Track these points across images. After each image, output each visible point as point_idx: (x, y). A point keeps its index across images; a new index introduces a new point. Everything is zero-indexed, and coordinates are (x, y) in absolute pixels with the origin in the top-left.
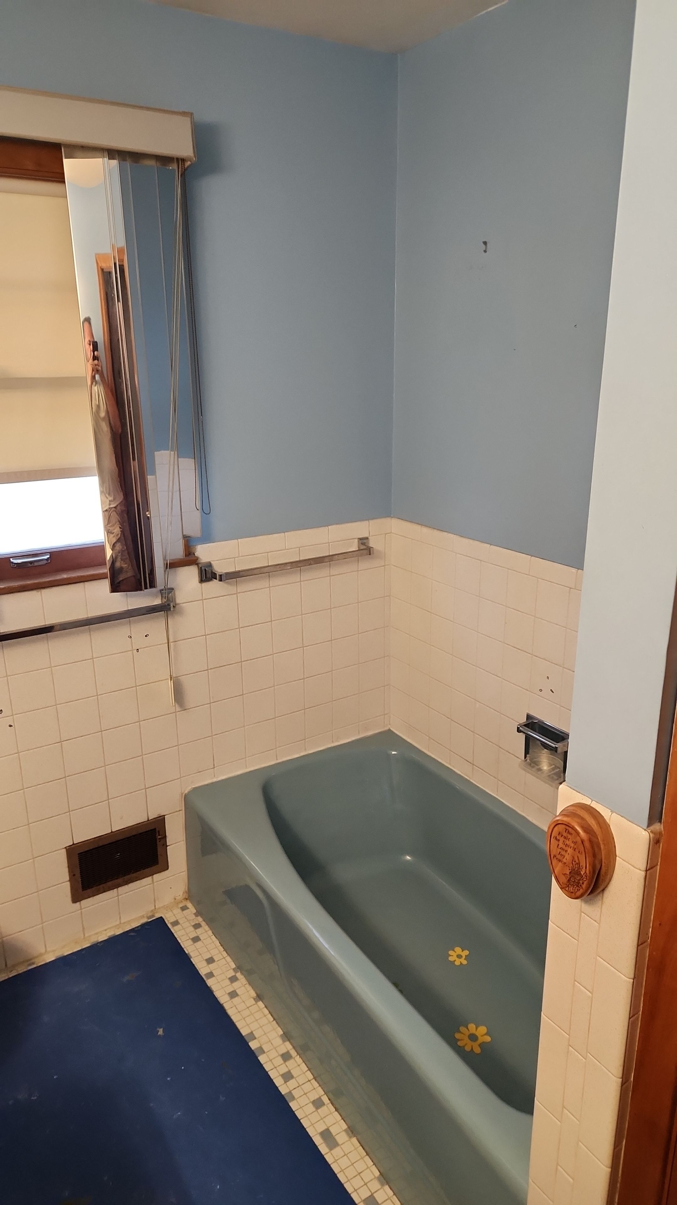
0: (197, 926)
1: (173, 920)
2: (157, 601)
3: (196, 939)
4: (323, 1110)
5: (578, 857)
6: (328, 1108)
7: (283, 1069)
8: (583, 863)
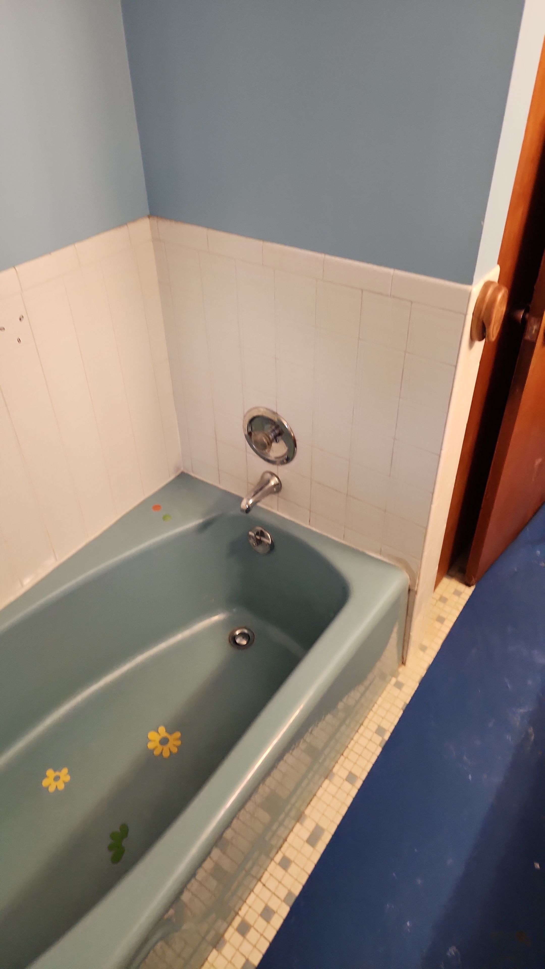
4: (290, 854)
6: (287, 850)
7: (261, 923)
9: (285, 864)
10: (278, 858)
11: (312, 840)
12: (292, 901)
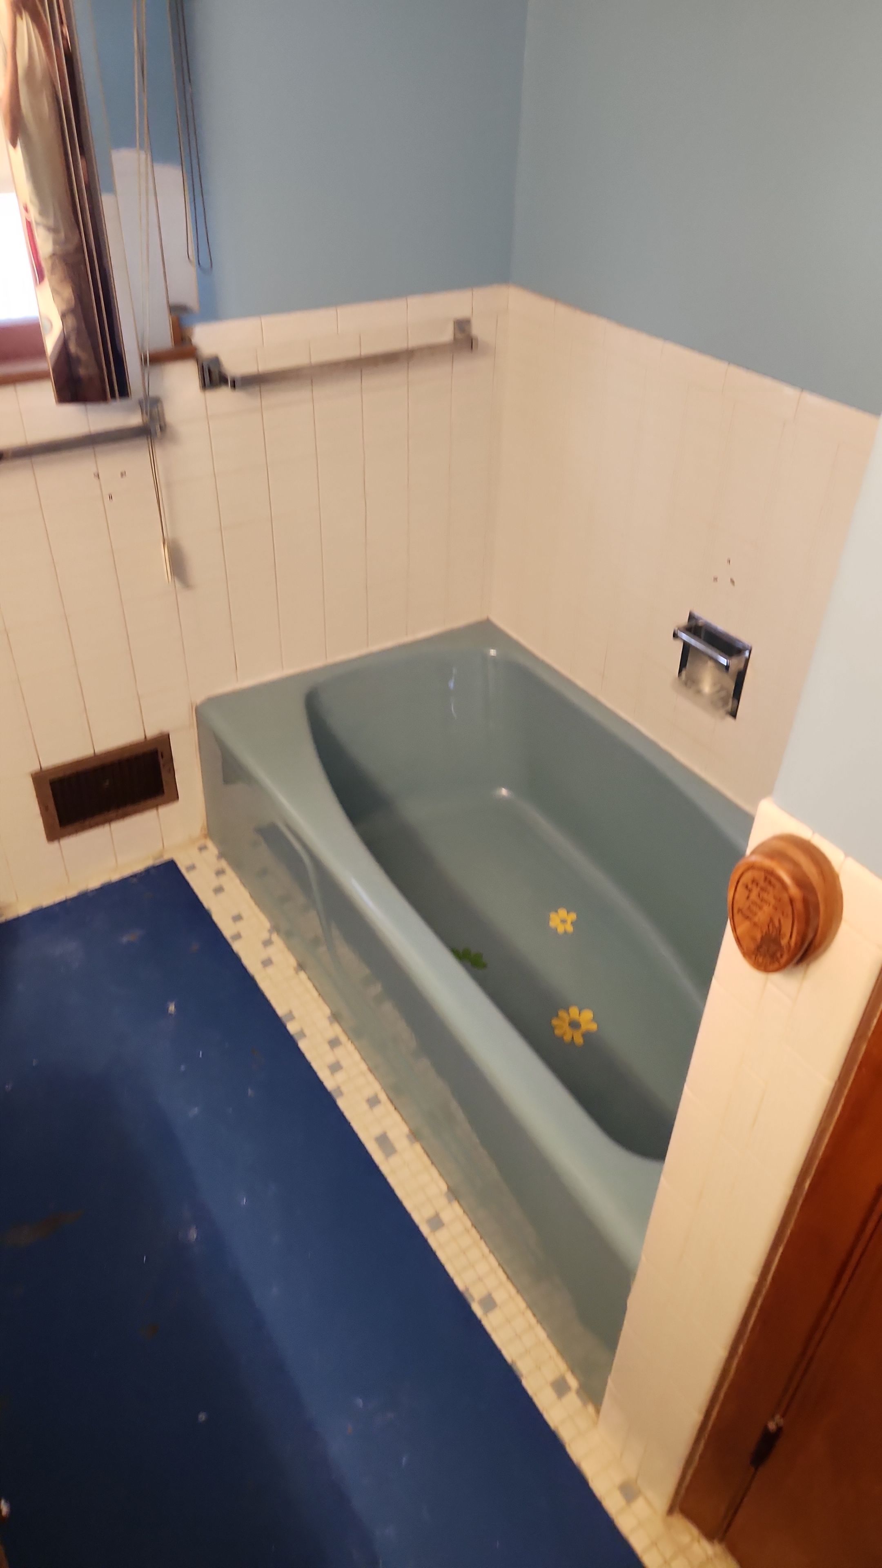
0: (220, 873)
1: (188, 863)
2: (135, 420)
3: (219, 890)
4: (379, 1110)
5: (780, 921)
6: (386, 1106)
7: (330, 1058)
8: (786, 929)
9: (373, 1102)
10: (383, 1097)
11: (383, 1141)
12: (334, 1094)
